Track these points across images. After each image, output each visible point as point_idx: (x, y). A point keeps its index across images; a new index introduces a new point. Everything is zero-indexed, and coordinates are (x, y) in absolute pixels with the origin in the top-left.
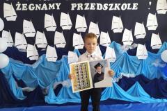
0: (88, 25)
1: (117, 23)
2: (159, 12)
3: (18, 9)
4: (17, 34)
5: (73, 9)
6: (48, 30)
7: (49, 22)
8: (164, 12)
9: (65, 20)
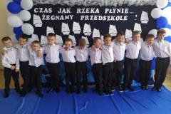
0: (92, 30)
1: (113, 30)
2: (143, 22)
3: (43, 19)
4: (42, 37)
5: (82, 19)
6: (64, 33)
7: (65, 28)
8: (146, 22)
9: (76, 27)
